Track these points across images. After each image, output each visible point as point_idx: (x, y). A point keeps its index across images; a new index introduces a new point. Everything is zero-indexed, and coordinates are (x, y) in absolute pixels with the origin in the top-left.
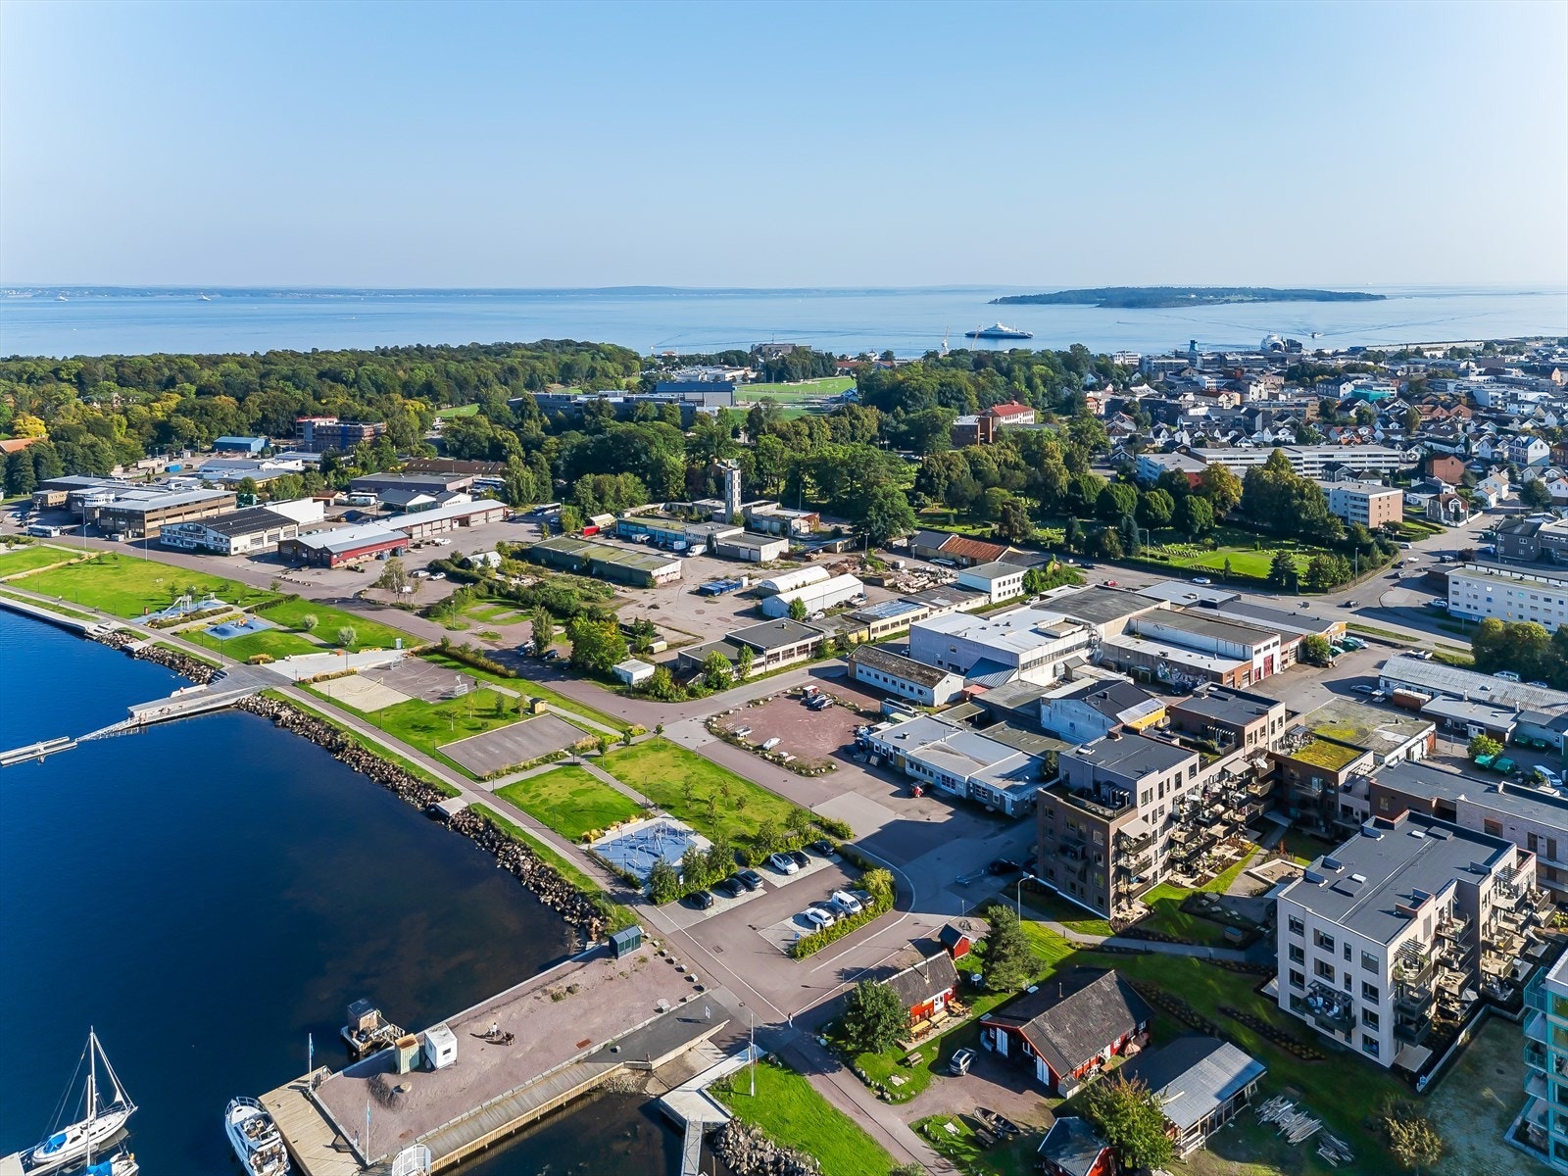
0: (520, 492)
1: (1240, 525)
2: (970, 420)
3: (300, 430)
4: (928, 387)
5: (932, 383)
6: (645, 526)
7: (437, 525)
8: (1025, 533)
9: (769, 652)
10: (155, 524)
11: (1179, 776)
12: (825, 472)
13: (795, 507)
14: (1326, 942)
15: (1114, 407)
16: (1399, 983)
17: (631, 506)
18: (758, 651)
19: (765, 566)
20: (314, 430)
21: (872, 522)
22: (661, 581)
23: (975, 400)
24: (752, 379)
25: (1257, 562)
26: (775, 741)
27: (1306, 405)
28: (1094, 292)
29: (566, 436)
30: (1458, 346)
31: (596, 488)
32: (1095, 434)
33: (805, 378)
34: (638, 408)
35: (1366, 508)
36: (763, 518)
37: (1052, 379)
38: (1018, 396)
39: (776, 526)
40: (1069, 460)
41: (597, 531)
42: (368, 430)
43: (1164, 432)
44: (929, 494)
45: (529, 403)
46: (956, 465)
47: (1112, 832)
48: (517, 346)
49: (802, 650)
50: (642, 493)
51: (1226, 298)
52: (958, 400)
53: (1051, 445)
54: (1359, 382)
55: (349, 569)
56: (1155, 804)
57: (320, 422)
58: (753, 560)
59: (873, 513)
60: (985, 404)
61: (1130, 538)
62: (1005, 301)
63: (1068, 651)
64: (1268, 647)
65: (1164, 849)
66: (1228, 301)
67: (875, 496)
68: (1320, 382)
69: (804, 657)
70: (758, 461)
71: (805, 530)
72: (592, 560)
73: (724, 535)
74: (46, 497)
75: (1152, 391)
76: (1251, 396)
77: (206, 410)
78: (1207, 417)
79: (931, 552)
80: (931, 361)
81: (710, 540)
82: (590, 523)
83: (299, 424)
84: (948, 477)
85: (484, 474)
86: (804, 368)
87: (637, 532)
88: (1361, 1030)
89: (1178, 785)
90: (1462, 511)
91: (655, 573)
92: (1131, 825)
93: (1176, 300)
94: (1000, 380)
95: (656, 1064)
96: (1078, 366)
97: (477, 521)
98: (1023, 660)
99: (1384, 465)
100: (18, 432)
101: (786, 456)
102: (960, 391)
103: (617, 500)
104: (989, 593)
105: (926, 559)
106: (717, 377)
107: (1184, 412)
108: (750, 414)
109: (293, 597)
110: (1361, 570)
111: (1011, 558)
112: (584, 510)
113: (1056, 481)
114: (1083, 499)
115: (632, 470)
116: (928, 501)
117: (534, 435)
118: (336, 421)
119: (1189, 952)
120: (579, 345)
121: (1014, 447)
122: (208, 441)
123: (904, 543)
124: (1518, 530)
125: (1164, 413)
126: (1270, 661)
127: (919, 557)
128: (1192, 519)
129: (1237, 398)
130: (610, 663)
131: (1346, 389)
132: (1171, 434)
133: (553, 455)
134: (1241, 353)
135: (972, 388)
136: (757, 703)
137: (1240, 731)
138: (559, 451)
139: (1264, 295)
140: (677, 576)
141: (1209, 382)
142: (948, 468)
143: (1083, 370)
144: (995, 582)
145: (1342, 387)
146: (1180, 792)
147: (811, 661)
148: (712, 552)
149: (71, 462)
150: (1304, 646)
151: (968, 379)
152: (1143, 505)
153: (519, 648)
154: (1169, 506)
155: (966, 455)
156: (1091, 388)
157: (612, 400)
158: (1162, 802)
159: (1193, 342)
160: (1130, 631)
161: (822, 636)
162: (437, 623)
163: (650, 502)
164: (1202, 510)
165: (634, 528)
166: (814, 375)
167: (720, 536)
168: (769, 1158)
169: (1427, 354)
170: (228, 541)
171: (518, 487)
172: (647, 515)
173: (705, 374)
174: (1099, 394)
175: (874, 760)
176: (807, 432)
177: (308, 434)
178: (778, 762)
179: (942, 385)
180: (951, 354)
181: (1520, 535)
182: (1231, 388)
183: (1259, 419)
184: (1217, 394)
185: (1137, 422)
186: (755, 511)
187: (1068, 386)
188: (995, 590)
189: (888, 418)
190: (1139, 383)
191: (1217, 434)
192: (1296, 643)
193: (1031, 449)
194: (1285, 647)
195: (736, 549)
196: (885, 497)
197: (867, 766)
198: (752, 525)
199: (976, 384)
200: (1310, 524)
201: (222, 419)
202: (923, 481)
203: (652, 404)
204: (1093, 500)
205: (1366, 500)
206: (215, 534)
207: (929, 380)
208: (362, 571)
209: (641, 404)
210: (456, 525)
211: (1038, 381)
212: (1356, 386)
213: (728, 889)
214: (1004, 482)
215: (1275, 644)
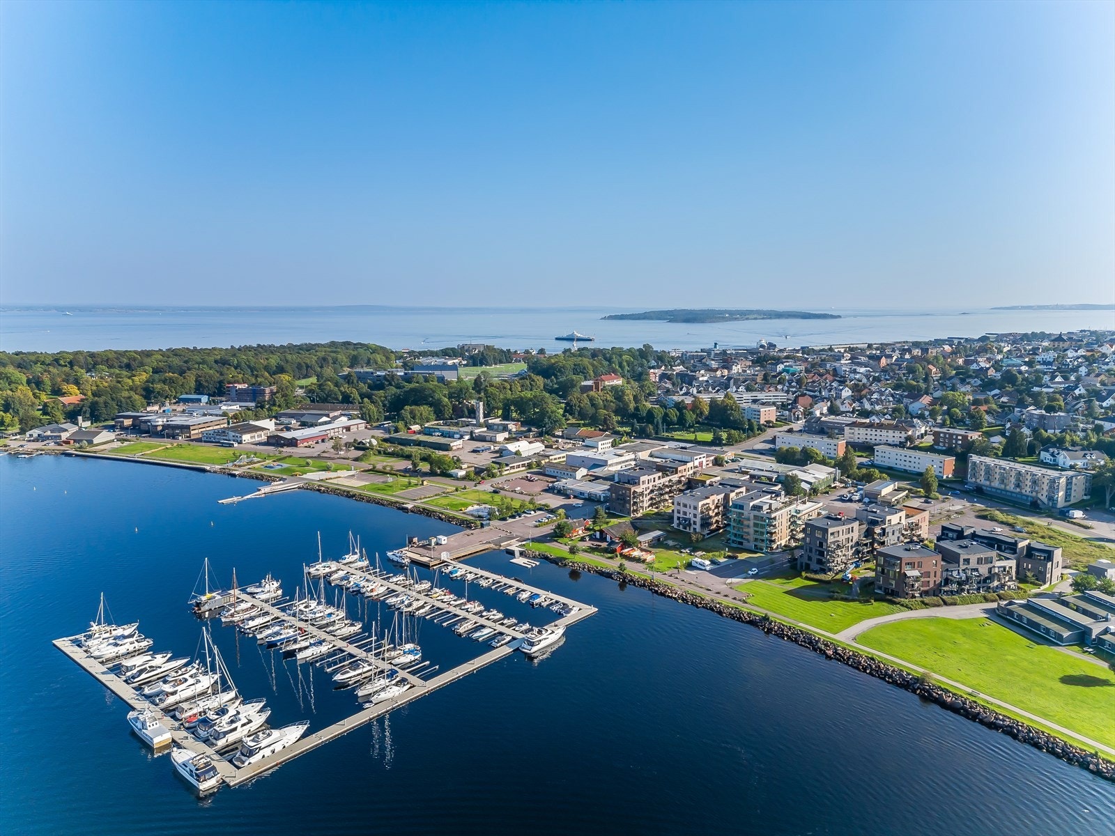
0: (370, 416)
1: (707, 424)
2: (590, 383)
3: (229, 391)
4: (568, 366)
5: (570, 363)
6: (438, 429)
7: (336, 430)
8: (614, 428)
9: (511, 465)
10: (196, 431)
11: (654, 478)
12: (521, 405)
13: (508, 420)
14: (685, 506)
15: (663, 376)
16: (702, 512)
17: (427, 422)
18: (507, 465)
19: (499, 443)
20: (236, 391)
21: (546, 423)
22: (454, 448)
23: (592, 373)
24: (464, 365)
25: (708, 437)
26: (519, 488)
27: (757, 375)
28: (667, 312)
29: (388, 389)
30: (852, 346)
31: (411, 412)
32: (649, 387)
33: (496, 364)
34: (413, 377)
35: (759, 415)
36: (495, 424)
37: (633, 363)
38: (615, 372)
39: (501, 428)
40: (635, 397)
41: (414, 432)
42: (267, 390)
43: (684, 388)
44: (570, 414)
45: (352, 376)
46: (583, 401)
47: (632, 491)
48: (318, 345)
49: (523, 465)
50: (433, 416)
51: (747, 317)
52: (583, 373)
53: (628, 392)
54: (788, 364)
55: (306, 447)
56: (646, 485)
57: (239, 386)
58: (493, 441)
59: (546, 420)
60: (597, 374)
61: (658, 428)
62: (611, 318)
63: (627, 461)
64: (700, 458)
65: (649, 500)
66: (747, 319)
67: (547, 412)
68: (769, 364)
69: (524, 468)
70: (487, 400)
71: (514, 430)
72: (421, 441)
73: (477, 431)
74: (123, 422)
75: (684, 369)
76: (733, 372)
77: (173, 380)
78: (707, 381)
79: (572, 436)
80: (568, 354)
81: (471, 433)
82: (410, 429)
83: (228, 387)
84: (579, 406)
85: (342, 410)
86: (494, 358)
87: (434, 432)
88: (693, 526)
89: (654, 481)
90: (800, 416)
91: (452, 444)
92: (639, 489)
93: (716, 318)
94: (606, 363)
95: (502, 544)
96: (647, 356)
97: (353, 429)
98: (609, 463)
99: (779, 400)
100: (65, 393)
101: (501, 397)
102: (584, 368)
103: (421, 418)
104: (598, 448)
105: (571, 439)
106: (444, 363)
107: (696, 379)
108: (476, 380)
109: (291, 456)
110: (749, 437)
111: (607, 436)
112: (406, 423)
113: (628, 406)
114: (640, 414)
115: (426, 404)
116: (570, 417)
117: (364, 391)
118: (247, 386)
119: (653, 521)
120: (355, 344)
121: (610, 393)
122: (175, 398)
123: (560, 434)
124: (813, 421)
125: (687, 379)
126: (701, 464)
127: (567, 439)
128: (685, 420)
129: (726, 372)
130: (448, 470)
131: (780, 367)
132: (688, 389)
133: (382, 399)
134: (735, 350)
135: (590, 367)
136: (509, 481)
137: (677, 469)
138: (385, 397)
139: (770, 315)
140: (461, 447)
141: (714, 364)
142: (580, 402)
143: (650, 358)
144: (600, 443)
145: (778, 366)
146: (654, 483)
147: (527, 470)
148: (472, 439)
149: (120, 406)
150: (716, 459)
151: (589, 362)
152: (666, 415)
153: (406, 469)
154: (676, 415)
155: (588, 396)
156: (653, 367)
157: (399, 374)
158: (648, 485)
159: (716, 344)
160: (651, 456)
161: (530, 461)
162: (363, 463)
163: (436, 420)
164: (690, 417)
165: (433, 430)
166: (501, 362)
167: (476, 431)
168: (537, 554)
169: (836, 350)
170: (241, 437)
171: (369, 414)
172: (437, 425)
173: (434, 361)
174: (657, 371)
175: (556, 491)
176: (509, 387)
177: (233, 394)
178: (522, 493)
179: (575, 365)
180: (579, 350)
181: (813, 422)
182: (724, 367)
183: (732, 381)
184: (716, 370)
185: (673, 384)
186: (490, 421)
187: (641, 367)
188: (600, 447)
189: (548, 382)
190: (679, 365)
191: (710, 389)
192: (713, 458)
193: (618, 393)
194: (708, 459)
195: (485, 437)
196: (552, 412)
197: (553, 493)
198: (490, 427)
199: (593, 365)
200: (735, 421)
201: (182, 385)
202: (568, 408)
203: (420, 375)
204: (645, 415)
205: (759, 411)
206: (234, 434)
207: (568, 362)
208: (313, 448)
209: (415, 375)
210: (344, 431)
211: (625, 364)
212: (786, 366)
213: (513, 517)
214: (605, 407)
215: (704, 457)
